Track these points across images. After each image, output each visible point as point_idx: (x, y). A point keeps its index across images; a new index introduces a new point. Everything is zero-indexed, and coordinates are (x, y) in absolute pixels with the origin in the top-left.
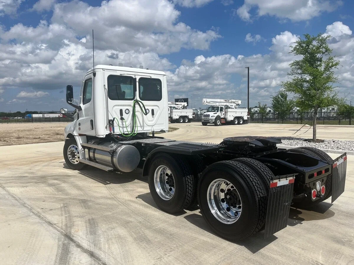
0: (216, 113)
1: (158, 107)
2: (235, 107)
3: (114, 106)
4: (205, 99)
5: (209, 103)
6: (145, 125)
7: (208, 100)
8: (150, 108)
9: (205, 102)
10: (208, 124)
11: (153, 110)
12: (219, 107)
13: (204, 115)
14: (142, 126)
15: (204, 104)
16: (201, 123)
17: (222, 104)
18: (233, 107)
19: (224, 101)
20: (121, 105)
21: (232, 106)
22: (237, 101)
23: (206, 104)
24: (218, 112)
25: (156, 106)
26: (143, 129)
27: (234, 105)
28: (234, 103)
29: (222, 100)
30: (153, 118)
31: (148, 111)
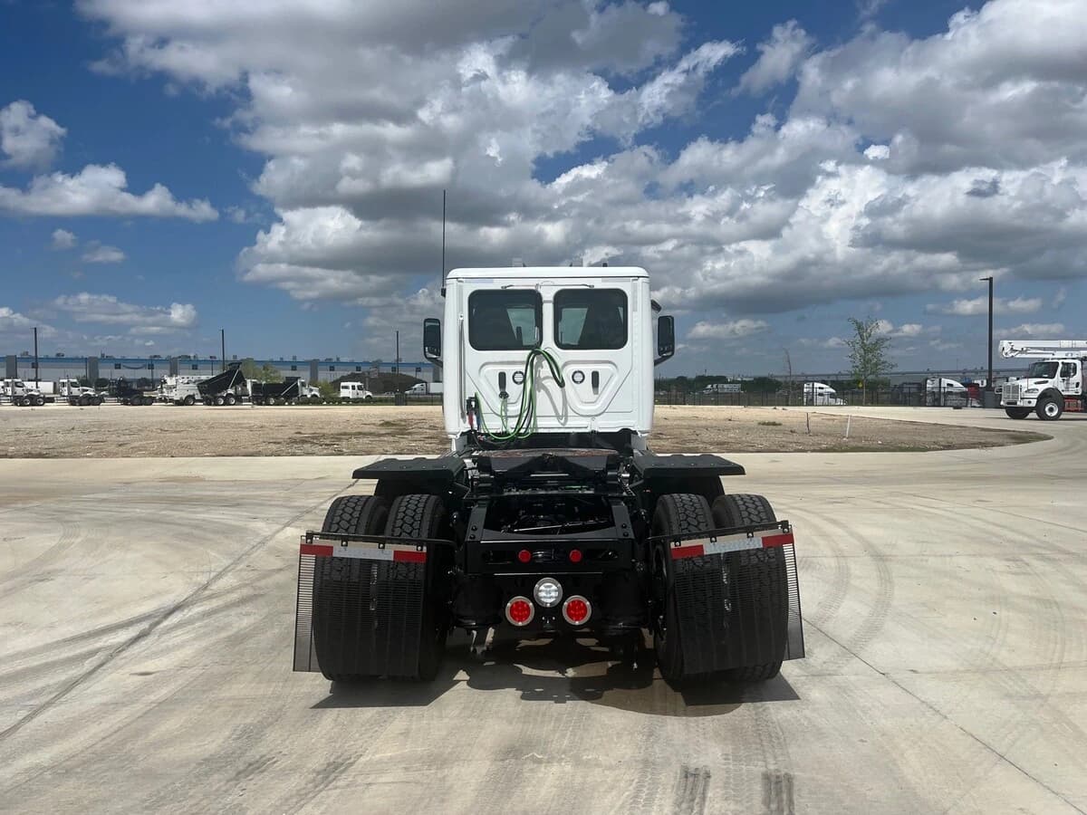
1: (614, 364)
3: (482, 367)
6: (570, 413)
8: (588, 370)
11: (595, 375)
14: (562, 416)
20: (501, 363)
25: (610, 362)
26: (563, 425)
30: (596, 396)
31: (578, 377)
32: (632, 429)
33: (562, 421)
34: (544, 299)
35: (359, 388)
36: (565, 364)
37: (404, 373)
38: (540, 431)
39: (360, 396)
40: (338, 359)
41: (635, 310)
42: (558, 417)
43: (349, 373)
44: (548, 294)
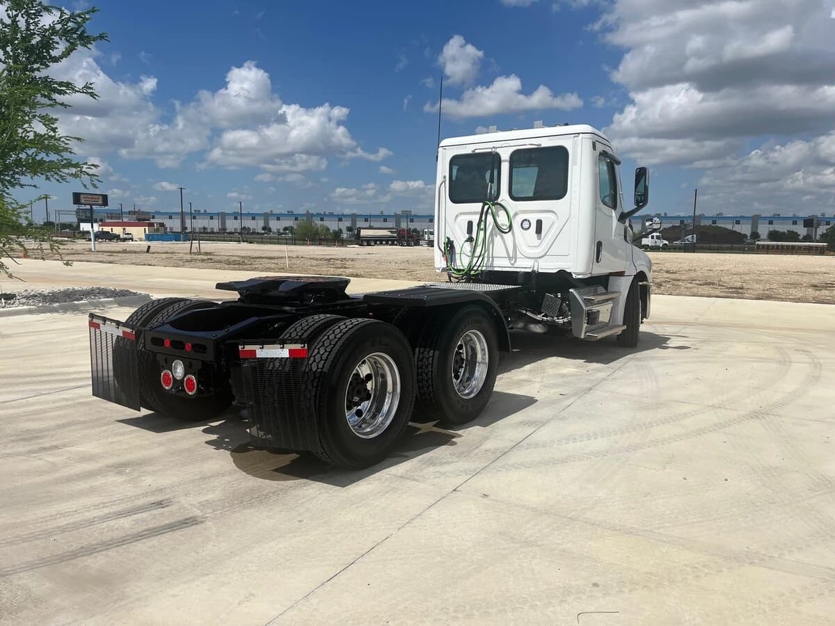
1: (555, 213)
3: (457, 216)
6: (519, 255)
8: (534, 218)
11: (539, 223)
14: (513, 257)
20: (470, 213)
25: (551, 211)
26: (513, 264)
30: (540, 241)
31: (526, 225)
32: (568, 271)
33: (512, 262)
34: (502, 159)
35: (658, 238)
36: (516, 214)
37: (723, 226)
38: (496, 269)
39: (657, 244)
40: (665, 214)
41: (575, 164)
42: (510, 258)
43: (671, 225)
44: (505, 155)
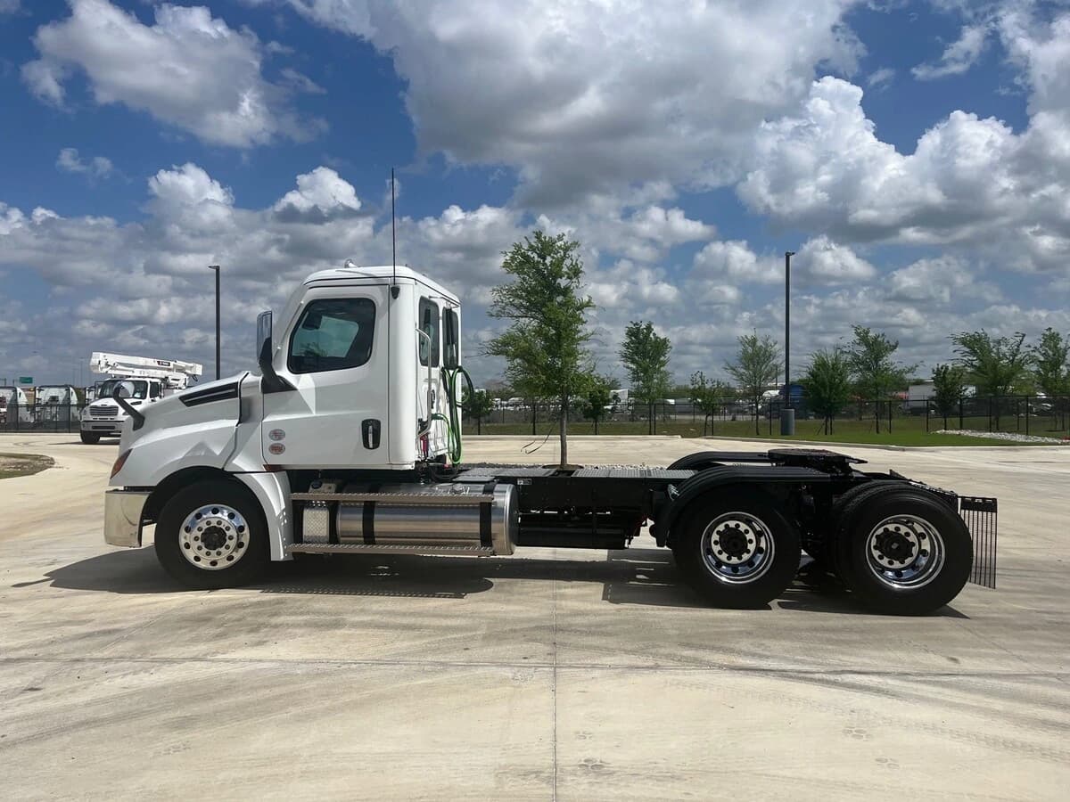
0: (140, 403)
2: (185, 384)
4: (101, 354)
5: (113, 367)
7: (113, 358)
9: (103, 365)
10: (101, 439)
12: (145, 382)
13: (96, 407)
15: (95, 371)
16: (77, 437)
17: (152, 372)
18: (181, 384)
19: (156, 365)
21: (177, 382)
22: (191, 365)
23: (105, 370)
24: (144, 397)
27: (182, 376)
28: (181, 370)
29: (151, 362)
